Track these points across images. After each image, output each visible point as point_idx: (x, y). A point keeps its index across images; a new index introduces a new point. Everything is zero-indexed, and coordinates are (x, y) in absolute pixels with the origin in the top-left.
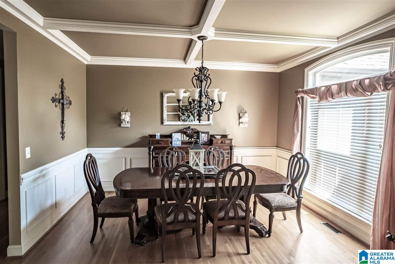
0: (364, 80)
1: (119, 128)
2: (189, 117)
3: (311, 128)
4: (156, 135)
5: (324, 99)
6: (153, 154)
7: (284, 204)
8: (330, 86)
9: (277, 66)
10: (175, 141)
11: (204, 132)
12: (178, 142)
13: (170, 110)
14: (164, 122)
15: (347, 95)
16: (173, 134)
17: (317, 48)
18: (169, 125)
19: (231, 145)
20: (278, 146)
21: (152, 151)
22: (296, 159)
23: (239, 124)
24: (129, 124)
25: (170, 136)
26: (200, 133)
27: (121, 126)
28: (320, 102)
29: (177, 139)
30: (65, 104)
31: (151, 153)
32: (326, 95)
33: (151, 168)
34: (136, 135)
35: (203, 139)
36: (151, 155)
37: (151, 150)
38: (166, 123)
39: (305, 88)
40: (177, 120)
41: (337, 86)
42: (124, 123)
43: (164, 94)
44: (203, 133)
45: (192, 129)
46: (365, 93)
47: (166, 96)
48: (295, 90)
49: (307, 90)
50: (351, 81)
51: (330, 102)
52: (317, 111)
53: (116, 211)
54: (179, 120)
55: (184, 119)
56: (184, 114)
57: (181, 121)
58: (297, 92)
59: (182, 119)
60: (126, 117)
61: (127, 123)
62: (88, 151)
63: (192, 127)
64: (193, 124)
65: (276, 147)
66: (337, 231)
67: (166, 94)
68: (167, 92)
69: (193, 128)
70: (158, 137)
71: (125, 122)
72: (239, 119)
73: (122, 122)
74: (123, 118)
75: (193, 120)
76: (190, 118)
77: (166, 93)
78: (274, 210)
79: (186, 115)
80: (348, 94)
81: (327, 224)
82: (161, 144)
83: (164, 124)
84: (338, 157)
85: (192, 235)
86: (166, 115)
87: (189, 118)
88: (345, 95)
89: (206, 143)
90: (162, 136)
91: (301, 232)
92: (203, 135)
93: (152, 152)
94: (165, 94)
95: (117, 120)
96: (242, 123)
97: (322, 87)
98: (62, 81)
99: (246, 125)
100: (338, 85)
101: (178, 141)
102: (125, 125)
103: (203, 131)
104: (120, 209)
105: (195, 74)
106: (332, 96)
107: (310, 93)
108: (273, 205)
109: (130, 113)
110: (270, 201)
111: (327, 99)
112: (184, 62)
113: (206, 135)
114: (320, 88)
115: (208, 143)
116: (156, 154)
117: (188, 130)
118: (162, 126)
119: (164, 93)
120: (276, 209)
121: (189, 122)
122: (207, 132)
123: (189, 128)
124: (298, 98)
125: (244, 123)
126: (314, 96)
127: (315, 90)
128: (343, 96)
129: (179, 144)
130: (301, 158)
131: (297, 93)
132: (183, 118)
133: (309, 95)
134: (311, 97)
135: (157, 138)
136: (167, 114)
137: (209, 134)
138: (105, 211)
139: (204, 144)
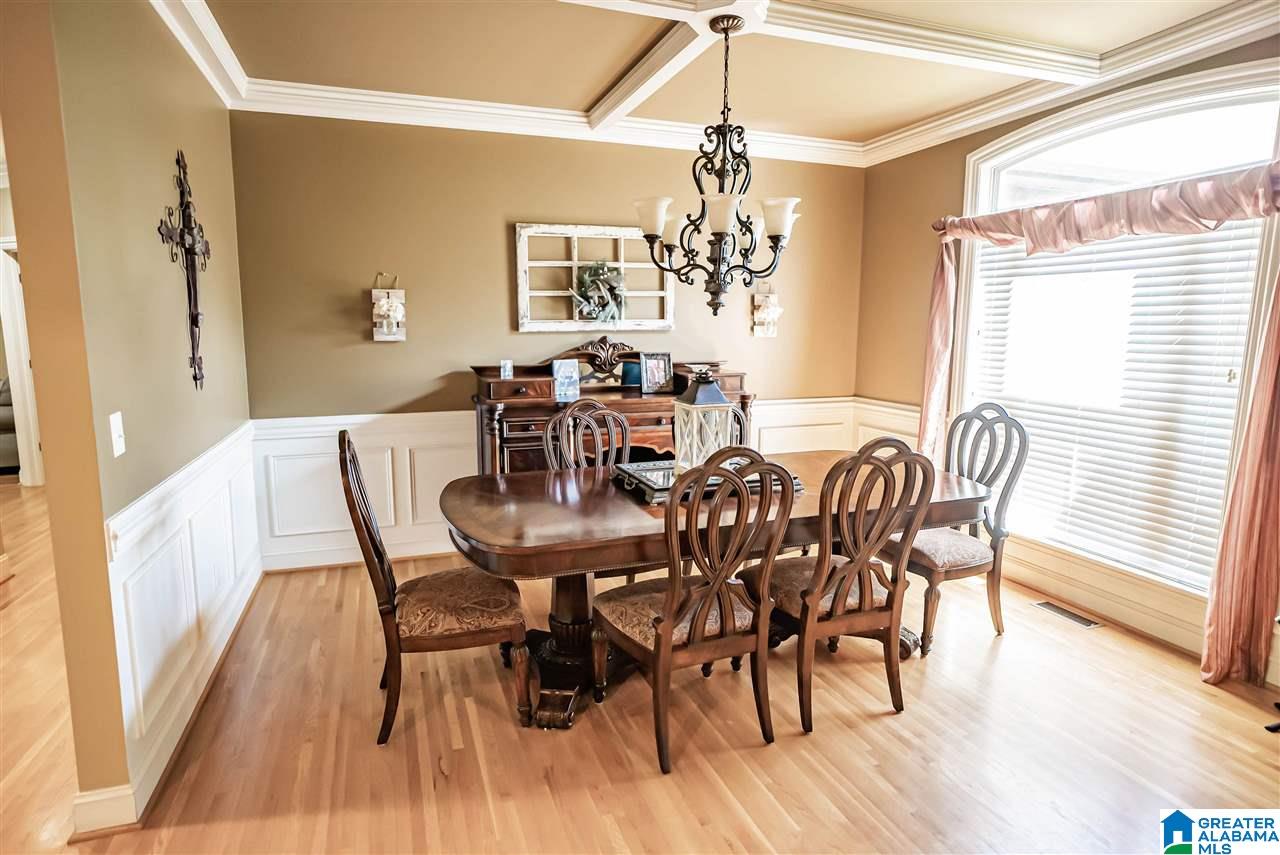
0: (1196, 185)
1: (367, 347)
2: (604, 306)
3: (984, 333)
4: (500, 368)
5: (1046, 245)
6: (501, 430)
7: (965, 556)
8: (1071, 204)
9: (863, 146)
10: (562, 384)
11: (653, 355)
12: (571, 388)
13: (540, 282)
14: (520, 322)
15: (1132, 231)
16: (555, 361)
17: (1033, 85)
18: (539, 333)
19: (741, 393)
20: (859, 393)
21: (498, 421)
22: (977, 425)
23: (752, 329)
24: (403, 330)
25: (546, 370)
26: (642, 356)
27: (373, 338)
28: (1032, 256)
29: (567, 378)
30: (197, 250)
31: (497, 426)
32: (1054, 232)
33: (498, 478)
34: (427, 370)
35: (654, 376)
36: (497, 432)
37: (497, 417)
38: (527, 325)
39: (968, 215)
40: (564, 314)
41: (1093, 203)
42: (385, 329)
43: (518, 229)
44: (650, 356)
45: (614, 346)
46: (1201, 223)
47: (525, 234)
48: (937, 219)
49: (981, 220)
50: (1147, 189)
51: (1065, 253)
52: (1009, 283)
53: (470, 623)
54: (570, 317)
55: (588, 314)
56: (588, 299)
57: (577, 318)
58: (942, 228)
59: (581, 312)
60: (391, 305)
61: (395, 329)
62: (256, 429)
63: (612, 339)
64: (618, 328)
65: (855, 395)
66: (1088, 622)
67: (526, 229)
68: (530, 222)
69: (617, 342)
70: (507, 374)
71: (390, 325)
72: (753, 313)
73: (375, 325)
74: (385, 308)
75: (617, 316)
76: (607, 309)
77: (524, 225)
78: (942, 576)
79: (596, 298)
80: (1134, 228)
81: (1048, 605)
82: (526, 395)
83: (521, 330)
84: (1095, 415)
85: (701, 674)
86: (528, 298)
87: (603, 310)
88: (1125, 230)
89: (664, 390)
90: (519, 371)
91: (999, 634)
92: (652, 363)
93: (500, 422)
94: (521, 227)
95: (361, 315)
96: (762, 324)
97: (1037, 208)
98: (180, 162)
99: (772, 332)
100: (1099, 201)
101: (569, 384)
102: (389, 334)
103: (651, 351)
104: (483, 617)
105: (704, 149)
106: (1079, 235)
107: (993, 226)
108: (939, 562)
109: (401, 293)
110: (926, 552)
111: (1055, 243)
112: (585, 120)
113: (662, 363)
114: (1031, 211)
115: (668, 389)
116: (511, 429)
117: (602, 347)
118: (515, 337)
119: (518, 224)
120: (946, 572)
121: (605, 321)
122: (663, 355)
123: (603, 340)
124: (946, 244)
125: (769, 323)
126: (1008, 236)
127: (1013, 218)
128: (1117, 233)
129: (575, 395)
130: (996, 420)
131: (944, 229)
132: (586, 311)
133: (990, 234)
134: (997, 240)
135: (502, 378)
136: (531, 297)
137: (669, 360)
138: (430, 627)
139: (657, 393)
